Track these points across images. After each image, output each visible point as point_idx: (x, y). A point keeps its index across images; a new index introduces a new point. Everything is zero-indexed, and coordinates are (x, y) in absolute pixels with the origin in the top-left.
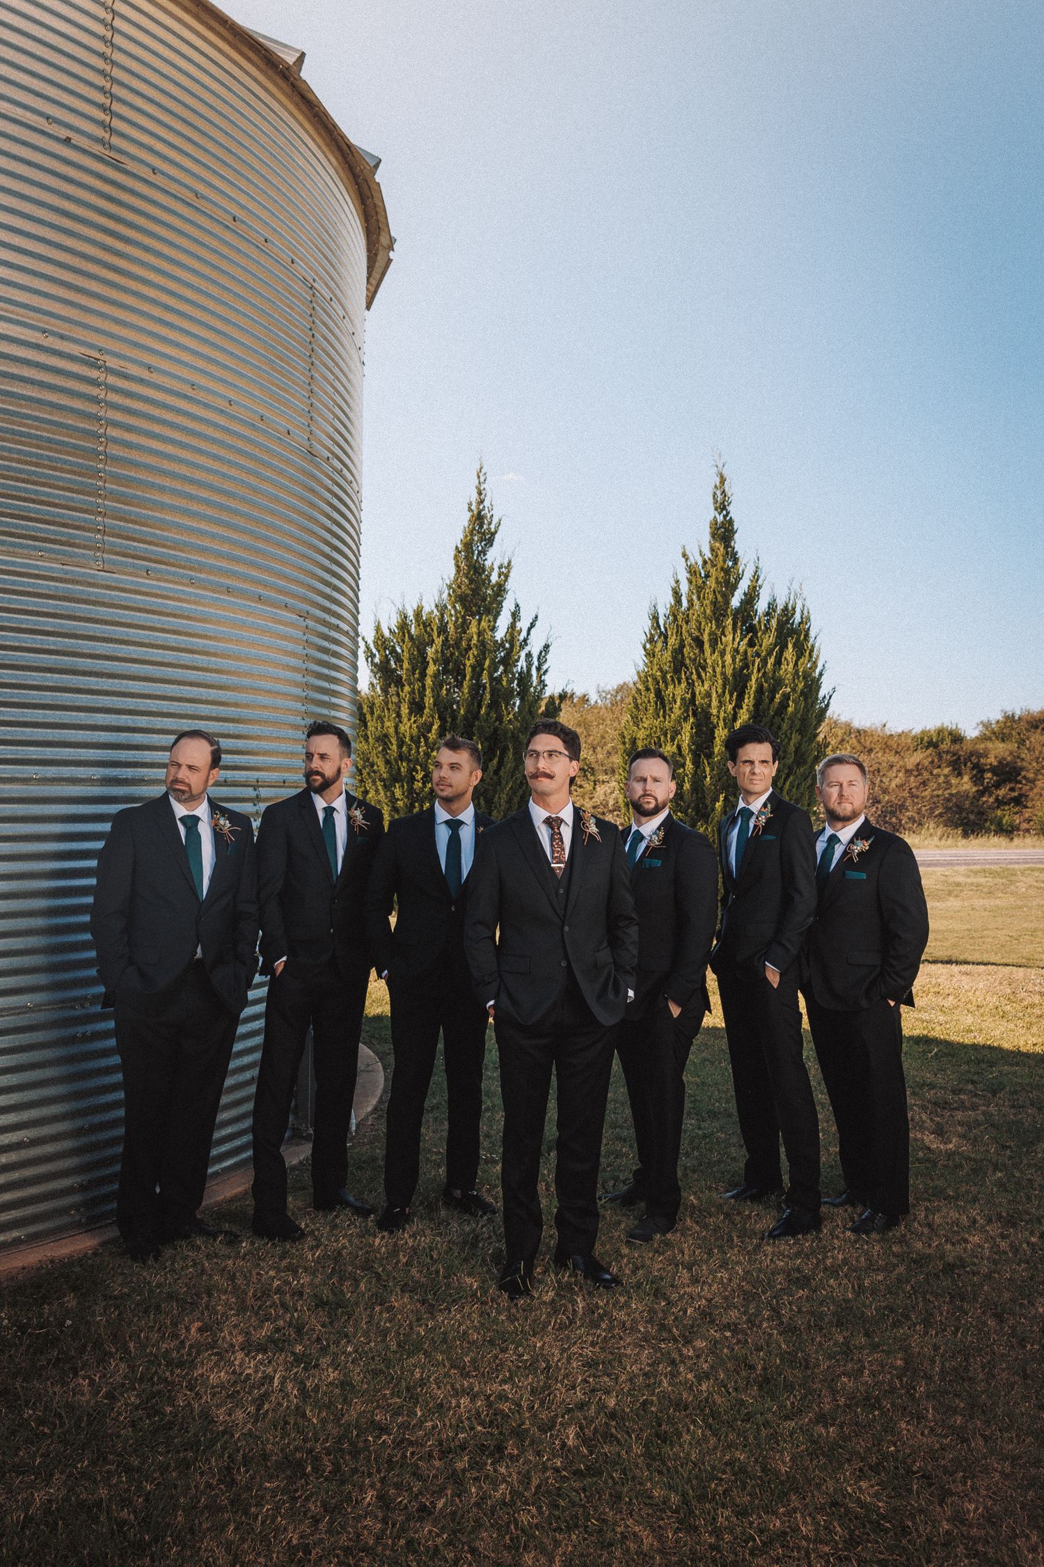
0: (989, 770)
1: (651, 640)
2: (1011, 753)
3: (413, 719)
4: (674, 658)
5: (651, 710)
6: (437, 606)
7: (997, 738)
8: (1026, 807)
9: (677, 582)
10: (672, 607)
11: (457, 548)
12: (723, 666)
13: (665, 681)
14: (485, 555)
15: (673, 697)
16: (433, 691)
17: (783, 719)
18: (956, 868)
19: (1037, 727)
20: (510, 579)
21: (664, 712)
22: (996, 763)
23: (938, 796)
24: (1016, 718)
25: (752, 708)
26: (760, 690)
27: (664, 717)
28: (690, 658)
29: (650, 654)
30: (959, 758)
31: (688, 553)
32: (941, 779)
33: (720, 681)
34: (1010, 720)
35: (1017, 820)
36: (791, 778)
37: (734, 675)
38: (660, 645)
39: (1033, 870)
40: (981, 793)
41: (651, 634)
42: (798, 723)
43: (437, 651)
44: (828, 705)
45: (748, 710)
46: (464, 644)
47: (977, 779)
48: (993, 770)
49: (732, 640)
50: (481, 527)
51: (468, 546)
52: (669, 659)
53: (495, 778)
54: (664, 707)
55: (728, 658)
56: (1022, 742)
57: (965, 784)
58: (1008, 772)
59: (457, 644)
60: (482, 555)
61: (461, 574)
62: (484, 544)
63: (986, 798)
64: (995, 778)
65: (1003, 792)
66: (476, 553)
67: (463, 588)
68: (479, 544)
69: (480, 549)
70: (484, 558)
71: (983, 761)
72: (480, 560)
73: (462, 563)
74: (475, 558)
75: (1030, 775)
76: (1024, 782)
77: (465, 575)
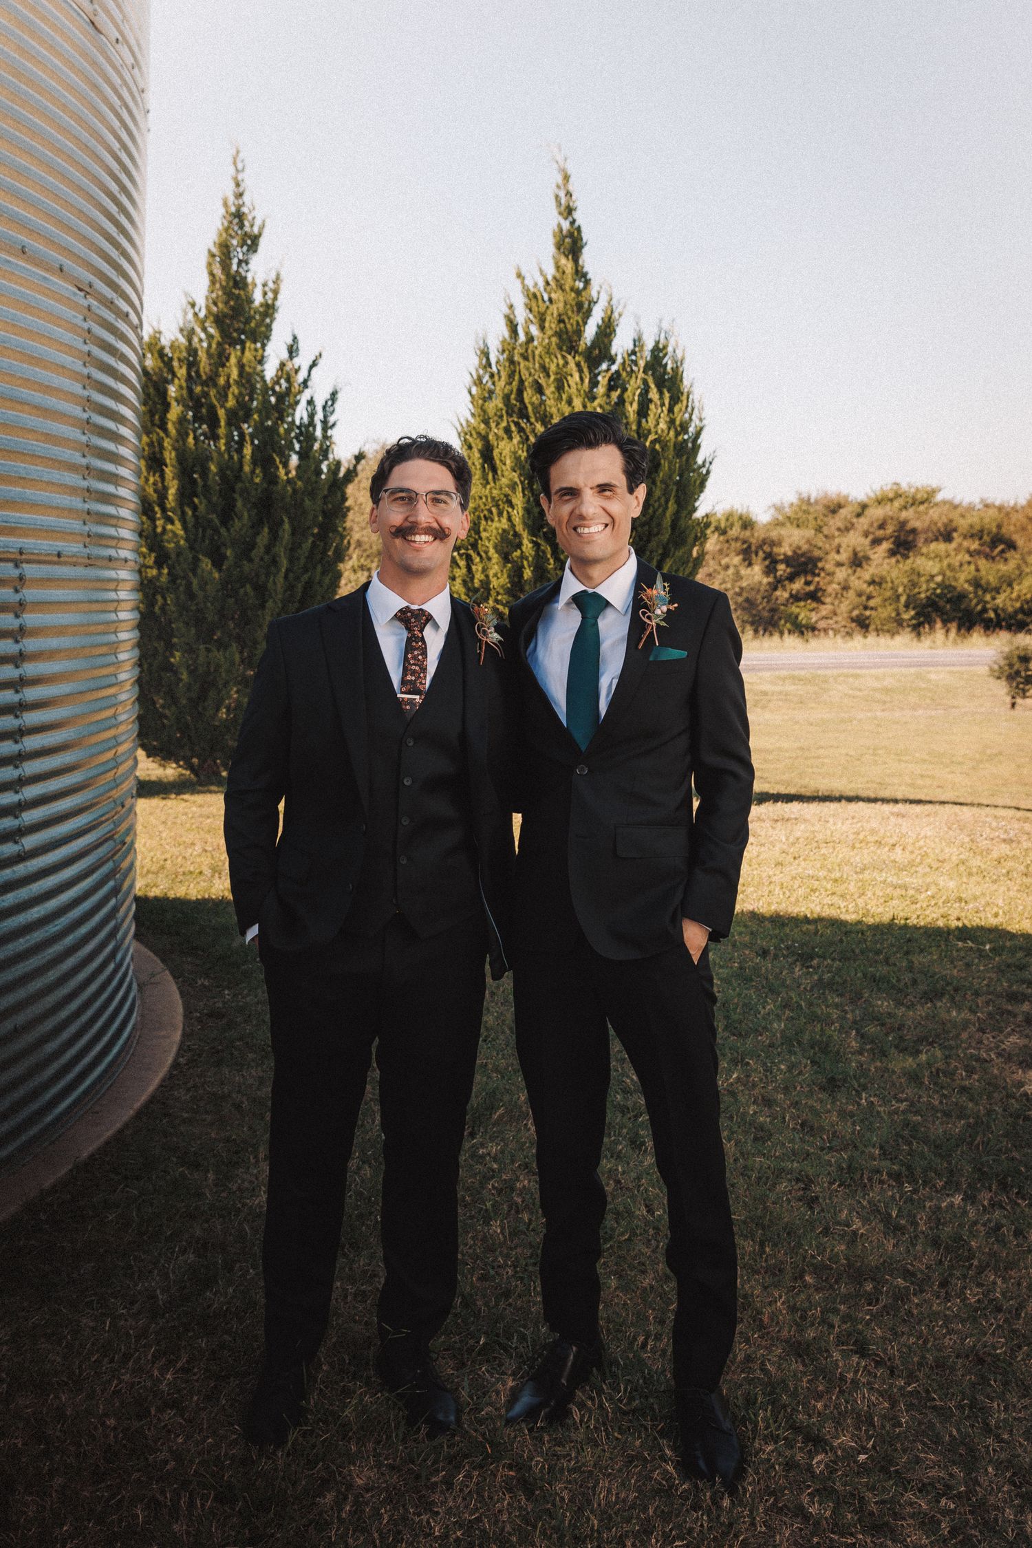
0: (782, 561)
1: (479, 382)
2: (808, 541)
6: (181, 330)
7: (792, 523)
8: (823, 603)
9: (511, 307)
10: (504, 340)
11: (209, 251)
14: (247, 264)
18: (760, 674)
20: (280, 297)
22: (790, 553)
24: (812, 500)
29: (479, 400)
30: (749, 547)
31: (523, 270)
32: (731, 571)
34: (806, 503)
35: (814, 617)
39: (847, 676)
40: (774, 587)
41: (479, 375)
43: (181, 388)
44: (708, 472)
46: (222, 381)
47: (770, 570)
48: (787, 561)
50: (241, 226)
51: (225, 250)
53: (266, 558)
56: (819, 529)
57: (757, 576)
58: (804, 564)
59: (212, 380)
60: (243, 265)
61: (218, 286)
62: (245, 248)
63: (778, 593)
64: (789, 570)
65: (798, 585)
66: (235, 261)
67: (220, 305)
68: (239, 249)
69: (241, 256)
70: (246, 268)
71: (776, 550)
72: (241, 270)
73: (218, 271)
74: (234, 267)
75: (829, 567)
76: (823, 574)
77: (223, 288)
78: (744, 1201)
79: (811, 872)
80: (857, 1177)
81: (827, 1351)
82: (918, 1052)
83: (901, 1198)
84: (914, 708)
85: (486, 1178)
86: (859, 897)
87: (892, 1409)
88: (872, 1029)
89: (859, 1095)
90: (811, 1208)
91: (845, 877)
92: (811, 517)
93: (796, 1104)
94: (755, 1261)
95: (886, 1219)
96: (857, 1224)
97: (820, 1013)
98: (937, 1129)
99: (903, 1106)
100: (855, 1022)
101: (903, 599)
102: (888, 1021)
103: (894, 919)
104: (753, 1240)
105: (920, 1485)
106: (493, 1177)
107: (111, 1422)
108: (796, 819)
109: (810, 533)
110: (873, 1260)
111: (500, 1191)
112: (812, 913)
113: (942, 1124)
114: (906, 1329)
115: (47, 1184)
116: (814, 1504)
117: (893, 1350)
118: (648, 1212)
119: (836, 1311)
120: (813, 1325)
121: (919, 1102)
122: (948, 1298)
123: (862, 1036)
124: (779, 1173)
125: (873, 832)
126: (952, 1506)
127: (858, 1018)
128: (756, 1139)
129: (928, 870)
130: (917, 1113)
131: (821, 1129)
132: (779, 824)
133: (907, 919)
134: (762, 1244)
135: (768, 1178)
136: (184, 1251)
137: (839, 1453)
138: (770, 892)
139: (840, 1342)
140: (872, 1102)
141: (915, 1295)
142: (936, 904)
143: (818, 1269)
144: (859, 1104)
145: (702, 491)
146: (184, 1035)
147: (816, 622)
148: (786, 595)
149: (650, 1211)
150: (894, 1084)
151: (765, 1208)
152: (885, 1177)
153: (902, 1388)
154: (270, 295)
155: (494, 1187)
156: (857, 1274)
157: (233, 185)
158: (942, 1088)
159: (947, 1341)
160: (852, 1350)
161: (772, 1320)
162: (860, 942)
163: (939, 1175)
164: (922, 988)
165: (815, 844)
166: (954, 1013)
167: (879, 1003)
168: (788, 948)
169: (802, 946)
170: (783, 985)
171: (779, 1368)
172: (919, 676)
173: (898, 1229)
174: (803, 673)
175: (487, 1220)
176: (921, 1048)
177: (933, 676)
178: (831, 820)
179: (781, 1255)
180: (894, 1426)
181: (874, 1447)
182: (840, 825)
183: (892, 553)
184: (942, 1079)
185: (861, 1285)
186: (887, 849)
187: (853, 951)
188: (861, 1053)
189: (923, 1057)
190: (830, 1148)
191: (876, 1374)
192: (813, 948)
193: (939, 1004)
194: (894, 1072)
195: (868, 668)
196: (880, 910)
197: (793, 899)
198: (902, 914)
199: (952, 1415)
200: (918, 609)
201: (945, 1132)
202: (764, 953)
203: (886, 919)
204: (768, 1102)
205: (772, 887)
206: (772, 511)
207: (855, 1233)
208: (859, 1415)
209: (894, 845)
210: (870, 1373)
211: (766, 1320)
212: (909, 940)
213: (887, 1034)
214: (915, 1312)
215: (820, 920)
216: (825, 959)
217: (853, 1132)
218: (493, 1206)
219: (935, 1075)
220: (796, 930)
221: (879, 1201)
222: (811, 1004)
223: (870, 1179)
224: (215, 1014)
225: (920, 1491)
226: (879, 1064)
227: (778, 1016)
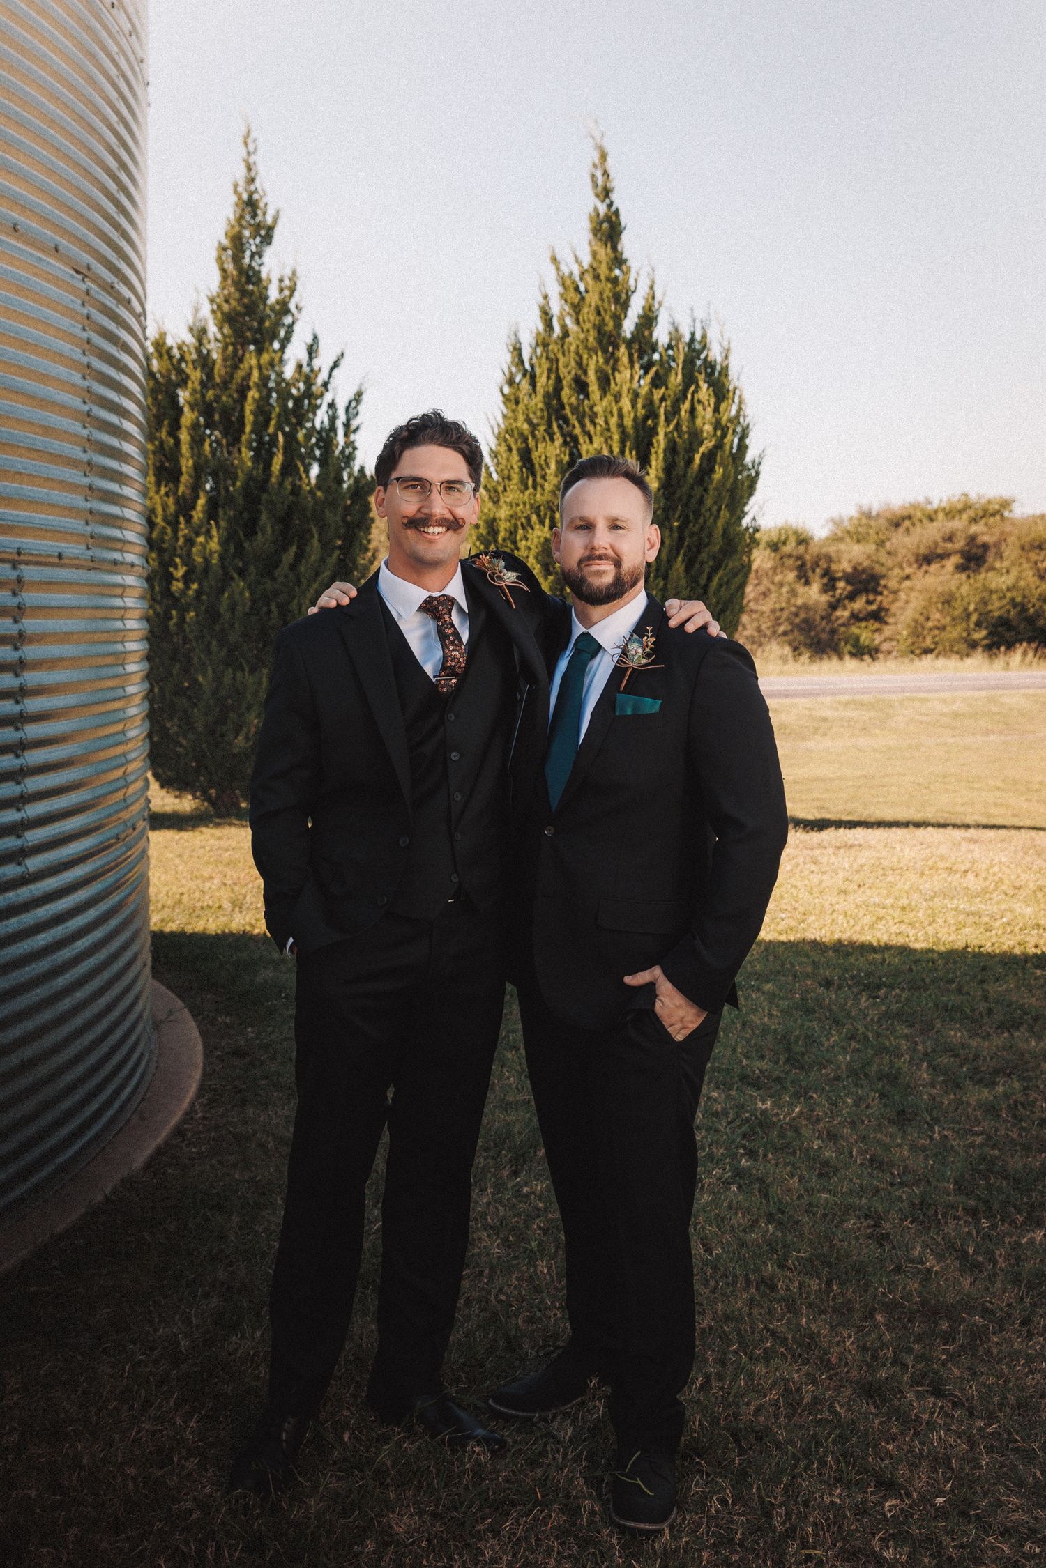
0: (841, 579)
1: (511, 382)
2: (869, 557)
3: (163, 490)
4: (548, 405)
5: (515, 477)
6: (191, 329)
7: (852, 538)
8: (887, 623)
9: (546, 297)
10: (538, 334)
11: (220, 243)
12: (621, 416)
13: (534, 436)
14: (260, 257)
15: (545, 461)
16: (192, 448)
17: (706, 490)
18: (819, 699)
19: (897, 525)
20: (296, 295)
21: (534, 481)
22: (849, 570)
23: (782, 610)
24: (874, 513)
25: (662, 475)
26: (672, 448)
27: (535, 488)
28: (571, 405)
29: (512, 401)
30: (803, 564)
31: (558, 257)
32: (785, 589)
33: (616, 437)
35: (878, 638)
36: (721, 573)
37: (635, 426)
38: (525, 385)
39: (912, 700)
40: (833, 607)
41: (511, 373)
42: (727, 496)
43: (194, 390)
44: (758, 474)
45: (657, 477)
46: (238, 383)
47: (829, 587)
48: (848, 578)
49: (629, 378)
50: (254, 216)
51: (237, 243)
52: (541, 405)
54: (534, 475)
55: (626, 403)
56: (881, 544)
57: (814, 594)
58: (865, 582)
59: (227, 382)
60: (257, 257)
61: (229, 281)
62: (258, 240)
63: (839, 613)
64: (849, 588)
65: (859, 604)
66: (248, 254)
67: (233, 303)
68: (251, 241)
69: (254, 248)
70: (259, 261)
71: (834, 567)
72: (254, 264)
73: (230, 266)
74: (247, 260)
75: (892, 584)
76: (885, 593)
77: (235, 283)
78: (809, 1239)
79: (877, 900)
80: (930, 1213)
81: (901, 1392)
82: (995, 1084)
83: (978, 1233)
84: (988, 732)
85: (529, 1219)
86: (930, 925)
87: (972, 1449)
88: (944, 1060)
89: (931, 1129)
90: (881, 1245)
91: (913, 903)
92: (872, 532)
93: (864, 1138)
94: (822, 1300)
95: (963, 1255)
96: (931, 1261)
97: (888, 1043)
98: (1016, 1163)
99: (979, 1140)
100: (926, 1054)
101: (974, 617)
102: (961, 1052)
103: (967, 946)
104: (819, 1278)
105: (1002, 1530)
106: (539, 1216)
107: (131, 1471)
108: (861, 845)
109: (871, 548)
110: (950, 1298)
111: (545, 1232)
112: (879, 941)
113: (1021, 1157)
114: (984, 1369)
115: (60, 1229)
116: (888, 1548)
117: (972, 1389)
118: (705, 1251)
119: (910, 1351)
120: (884, 1365)
121: (996, 1135)
122: (1030, 1336)
123: (934, 1068)
124: (847, 1209)
125: (942, 858)
126: (1037, 1550)
127: (929, 1050)
128: (820, 1175)
129: (1004, 897)
130: (994, 1146)
131: (892, 1165)
132: (842, 850)
133: (981, 947)
134: (829, 1283)
135: (834, 1215)
136: (207, 1296)
137: (915, 1496)
138: (833, 920)
139: (915, 1382)
140: (946, 1136)
141: (994, 1333)
142: (1012, 932)
143: (891, 1308)
144: (931, 1138)
145: (751, 495)
146: (205, 1074)
147: (881, 643)
148: (846, 614)
149: (708, 1250)
150: (968, 1117)
151: (832, 1247)
152: (960, 1212)
153: (980, 1429)
154: (287, 293)
155: (539, 1227)
156: (932, 1312)
157: (243, 169)
158: (1021, 1120)
159: (1029, 1381)
160: (927, 1391)
161: (841, 1359)
162: (930, 971)
163: (1019, 1212)
164: (998, 1017)
165: (881, 872)
166: (1033, 1043)
167: (952, 1033)
168: (853, 977)
169: (869, 974)
170: (848, 1016)
171: (849, 1409)
172: (991, 700)
173: (976, 1266)
174: (865, 697)
175: (532, 1261)
176: (998, 1080)
177: (1006, 700)
178: (898, 846)
179: (850, 1294)
180: (974, 1468)
181: (952, 1489)
182: (907, 850)
183: (961, 568)
184: (1021, 1111)
185: (936, 1323)
186: (958, 875)
187: (923, 980)
188: (933, 1085)
189: (1000, 1089)
190: (902, 1184)
191: (953, 1415)
192: (880, 978)
193: (1016, 1034)
194: (968, 1104)
195: (936, 691)
196: (951, 938)
197: (857, 928)
198: (975, 942)
199: (1037, 1456)
200: (991, 628)
201: (1024, 1166)
202: (828, 984)
203: (960, 945)
204: (832, 1137)
205: (835, 916)
206: (830, 526)
207: (929, 1270)
208: (936, 1459)
209: (966, 872)
210: (947, 1415)
211: (834, 1360)
212: (984, 969)
213: (961, 1066)
214: (995, 1351)
215: (887, 947)
216: (893, 988)
217: (926, 1167)
218: (539, 1245)
219: (1013, 1108)
220: (862, 959)
221: (955, 1238)
222: (878, 1035)
223: (945, 1215)
224: (238, 1053)
225: (1002, 1535)
226: (952, 1096)
227: (844, 1048)
